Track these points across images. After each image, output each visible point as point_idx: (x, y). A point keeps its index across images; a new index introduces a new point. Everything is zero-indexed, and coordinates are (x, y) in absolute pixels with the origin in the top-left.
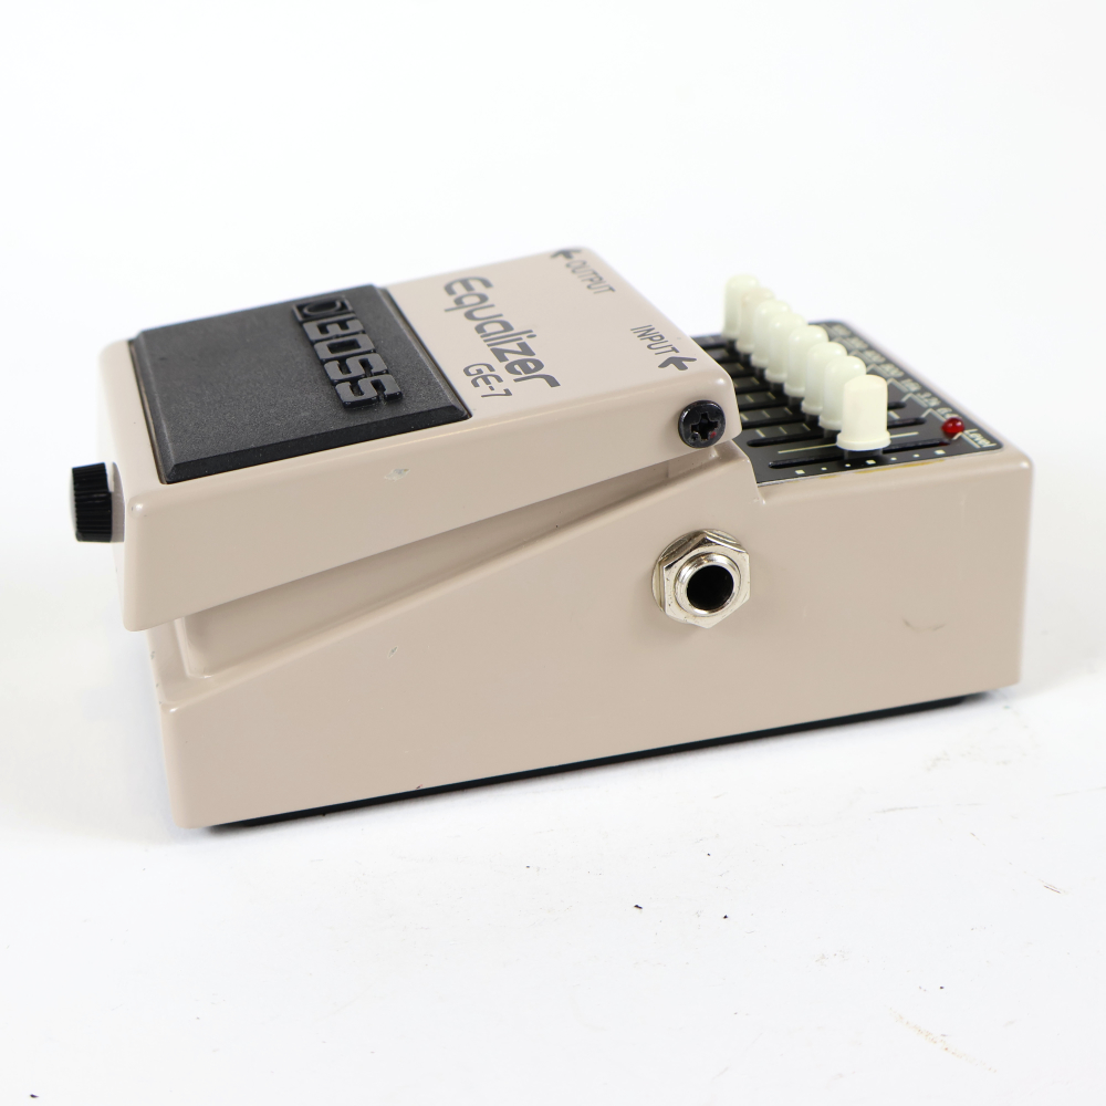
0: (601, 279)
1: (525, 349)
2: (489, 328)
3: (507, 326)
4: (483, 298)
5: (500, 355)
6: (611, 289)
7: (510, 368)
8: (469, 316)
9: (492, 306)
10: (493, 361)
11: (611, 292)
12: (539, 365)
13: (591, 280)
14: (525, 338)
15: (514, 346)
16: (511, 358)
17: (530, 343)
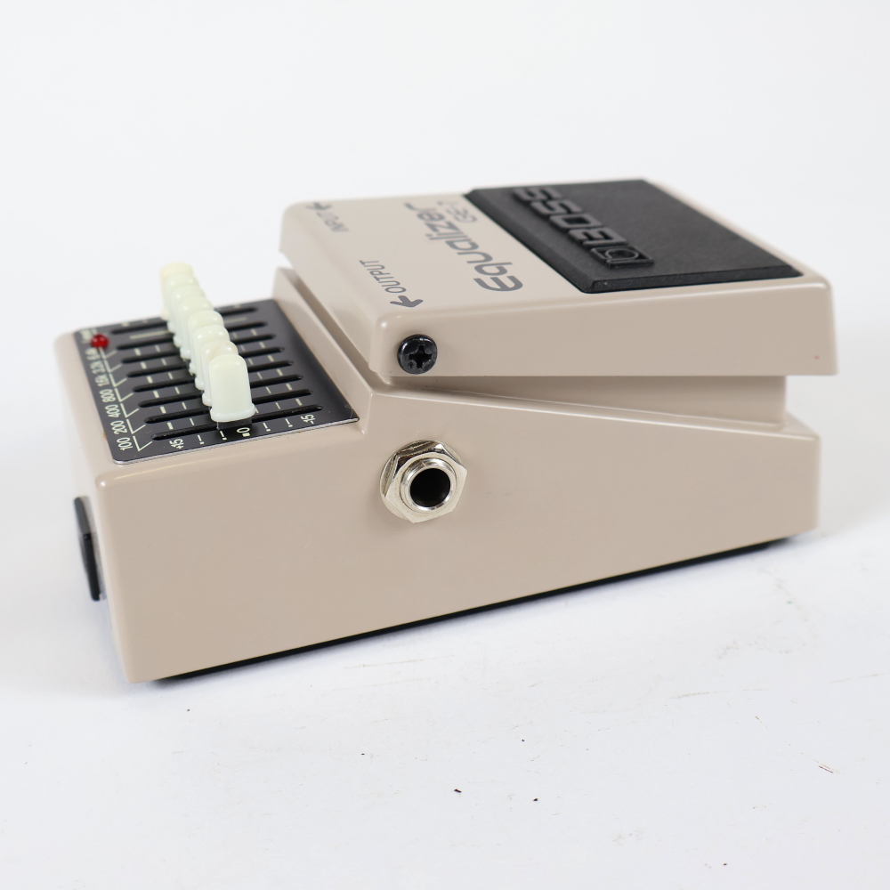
0: (372, 273)
1: (433, 228)
2: (466, 245)
3: (451, 244)
4: (479, 269)
5: (451, 226)
6: (362, 263)
7: (441, 217)
8: (488, 258)
9: (469, 262)
10: (456, 223)
11: (364, 261)
12: (420, 216)
13: (381, 273)
14: (435, 235)
15: (442, 231)
16: (442, 223)
17: (429, 231)
